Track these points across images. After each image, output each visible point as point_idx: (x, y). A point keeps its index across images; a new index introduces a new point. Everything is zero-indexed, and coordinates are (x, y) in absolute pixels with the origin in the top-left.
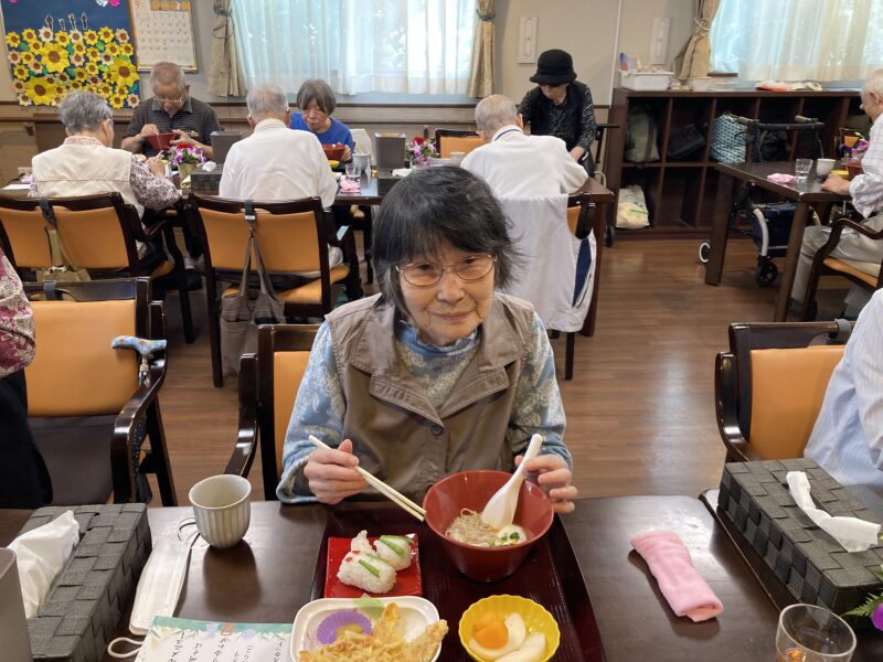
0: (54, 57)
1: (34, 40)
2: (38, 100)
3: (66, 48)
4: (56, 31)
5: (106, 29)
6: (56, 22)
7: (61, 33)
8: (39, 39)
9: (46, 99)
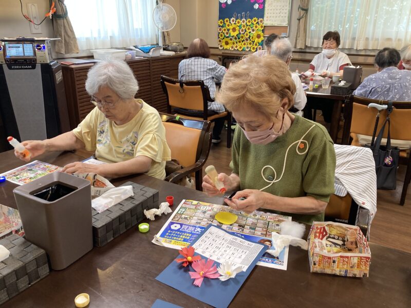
0: (234, 30)
1: (228, 23)
2: (226, 47)
3: (239, 26)
5: (255, 18)
6: (237, 16)
7: (238, 20)
8: (230, 23)
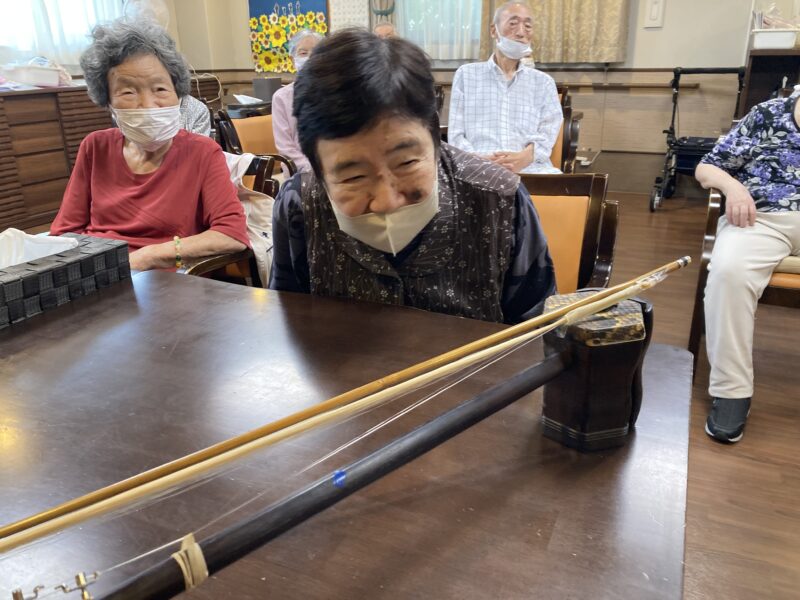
0: (277, 35)
1: (266, 24)
2: (267, 68)
3: (285, 29)
4: (279, 16)
5: (311, 13)
6: (281, 10)
7: (283, 18)
8: (269, 22)
9: (272, 67)
